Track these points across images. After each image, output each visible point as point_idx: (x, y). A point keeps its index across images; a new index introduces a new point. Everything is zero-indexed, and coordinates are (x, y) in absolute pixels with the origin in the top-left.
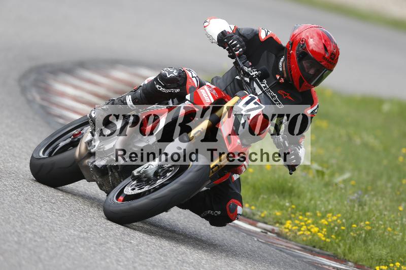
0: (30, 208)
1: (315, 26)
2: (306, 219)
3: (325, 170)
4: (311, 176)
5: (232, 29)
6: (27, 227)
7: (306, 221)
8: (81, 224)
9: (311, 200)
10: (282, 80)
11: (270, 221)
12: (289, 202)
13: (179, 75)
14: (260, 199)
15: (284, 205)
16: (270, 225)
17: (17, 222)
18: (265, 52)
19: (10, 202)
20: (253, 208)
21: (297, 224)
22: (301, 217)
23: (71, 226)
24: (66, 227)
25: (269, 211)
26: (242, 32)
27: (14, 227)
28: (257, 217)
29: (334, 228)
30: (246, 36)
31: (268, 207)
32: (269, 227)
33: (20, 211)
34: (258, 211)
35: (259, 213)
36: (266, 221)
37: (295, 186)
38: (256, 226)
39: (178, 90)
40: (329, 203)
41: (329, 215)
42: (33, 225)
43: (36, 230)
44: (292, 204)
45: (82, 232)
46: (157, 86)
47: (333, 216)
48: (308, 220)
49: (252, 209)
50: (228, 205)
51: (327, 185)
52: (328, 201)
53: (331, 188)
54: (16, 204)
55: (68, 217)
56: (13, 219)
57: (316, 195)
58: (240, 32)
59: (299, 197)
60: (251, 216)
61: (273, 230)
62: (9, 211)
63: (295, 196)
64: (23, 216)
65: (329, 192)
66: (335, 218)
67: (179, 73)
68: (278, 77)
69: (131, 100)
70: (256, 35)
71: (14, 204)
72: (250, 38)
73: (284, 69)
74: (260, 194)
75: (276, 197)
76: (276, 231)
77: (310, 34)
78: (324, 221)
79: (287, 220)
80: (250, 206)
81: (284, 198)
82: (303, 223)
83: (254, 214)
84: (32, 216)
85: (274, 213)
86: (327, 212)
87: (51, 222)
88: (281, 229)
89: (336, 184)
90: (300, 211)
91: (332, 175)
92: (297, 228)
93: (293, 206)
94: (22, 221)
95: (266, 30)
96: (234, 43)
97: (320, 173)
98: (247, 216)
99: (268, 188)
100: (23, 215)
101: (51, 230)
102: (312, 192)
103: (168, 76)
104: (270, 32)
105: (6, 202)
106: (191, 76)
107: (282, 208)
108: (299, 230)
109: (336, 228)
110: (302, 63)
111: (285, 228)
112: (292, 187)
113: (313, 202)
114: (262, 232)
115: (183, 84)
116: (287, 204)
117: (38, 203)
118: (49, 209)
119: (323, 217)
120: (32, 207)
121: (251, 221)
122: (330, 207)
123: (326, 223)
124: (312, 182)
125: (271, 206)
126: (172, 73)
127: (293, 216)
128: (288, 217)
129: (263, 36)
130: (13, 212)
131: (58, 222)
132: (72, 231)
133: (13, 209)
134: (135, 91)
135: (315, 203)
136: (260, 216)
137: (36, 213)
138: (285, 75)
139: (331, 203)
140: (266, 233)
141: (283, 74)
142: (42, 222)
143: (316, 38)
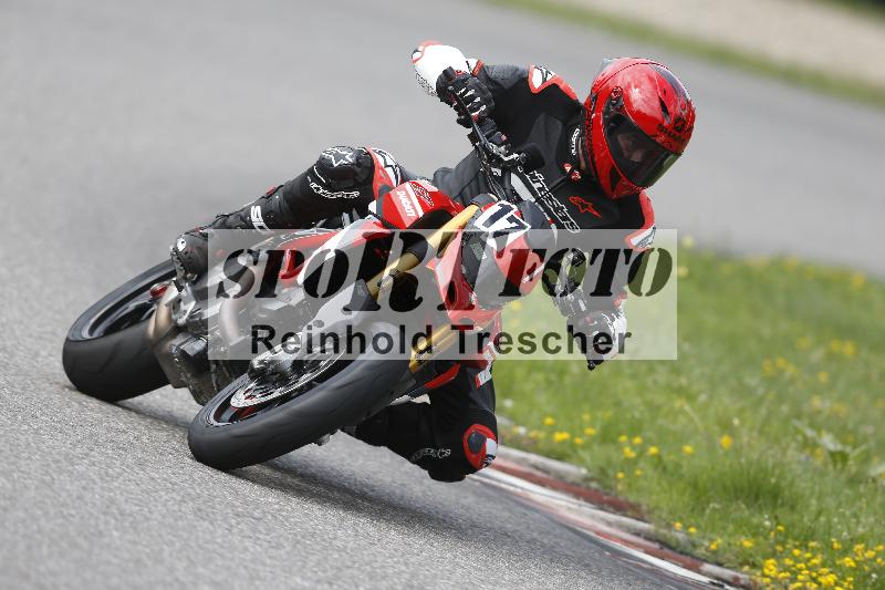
0: (208, 528)
1: (645, 60)
2: (808, 555)
3: (848, 449)
4: (819, 462)
5: (472, 67)
6: (201, 570)
7: (808, 560)
8: (318, 563)
9: (819, 513)
10: (577, 175)
11: (729, 561)
12: (769, 519)
13: (358, 163)
14: (708, 511)
15: (761, 525)
16: (728, 568)
17: (180, 559)
18: (542, 116)
19: (164, 517)
20: (692, 530)
21: (789, 566)
22: (797, 552)
23: (295, 568)
24: (284, 571)
25: (726, 538)
26: (492, 74)
27: (172, 570)
28: (700, 552)
29: (869, 576)
30: (501, 82)
31: (724, 528)
32: (727, 573)
33: (186, 535)
34: (703, 537)
35: (706, 543)
36: (720, 559)
37: (783, 484)
38: (699, 572)
39: (356, 194)
40: (858, 523)
41: (859, 547)
42: (212, 567)
43: (219, 578)
44: (778, 524)
45: (318, 581)
46: (314, 185)
47: (866, 550)
48: (813, 557)
49: (689, 534)
50: (466, 437)
51: (853, 481)
52: (855, 515)
53: (862, 489)
54: (176, 520)
55: (288, 549)
56: (171, 555)
57: (830, 502)
58: (489, 74)
59: (793, 508)
60: (689, 549)
61: (736, 579)
62: (160, 535)
63: (782, 505)
64: (191, 547)
65: (859, 496)
66: (870, 554)
67: (357, 159)
68: (568, 169)
69: (260, 215)
70: (523, 80)
71: (172, 521)
72: (510, 85)
73: (580, 152)
74: (709, 503)
75: (743, 506)
76: (742, 582)
77: (633, 78)
78: (849, 562)
79: (766, 557)
80: (686, 527)
81: (760, 510)
82: (802, 565)
83: (694, 545)
84: (210, 547)
85: (738, 543)
86: (854, 541)
87: (253, 561)
88: (753, 577)
89: (874, 480)
90: (795, 539)
91: (866, 459)
92: (788, 574)
93: (780, 528)
94: (188, 558)
95: (544, 71)
96: (469, 94)
97: (839, 458)
98: (679, 549)
99: (725, 488)
100: (192, 544)
101: (252, 578)
102: (820, 497)
103: (336, 165)
104: (553, 74)
105: (154, 516)
106: (383, 165)
107: (756, 532)
108: (794, 580)
109: (874, 576)
110: (617, 140)
111: (764, 575)
112: (777, 486)
113: (822, 519)
114: (713, 584)
115: (365, 181)
116: (767, 523)
117: (225, 519)
118: (248, 533)
119: (845, 552)
120: (211, 528)
121: (688, 560)
122: (861, 530)
123: (853, 564)
124: (822, 474)
125: (731, 528)
126: (343, 157)
127: (779, 548)
128: (770, 550)
129: (537, 82)
130: (170, 537)
131: (268, 561)
132: (298, 580)
133: (169, 530)
134: (270, 195)
135: (829, 522)
136: (707, 549)
137: (219, 540)
138: (583, 164)
139: (863, 519)
140: (722, 586)
141: (579, 162)
142: (233, 559)
143: (647, 86)
